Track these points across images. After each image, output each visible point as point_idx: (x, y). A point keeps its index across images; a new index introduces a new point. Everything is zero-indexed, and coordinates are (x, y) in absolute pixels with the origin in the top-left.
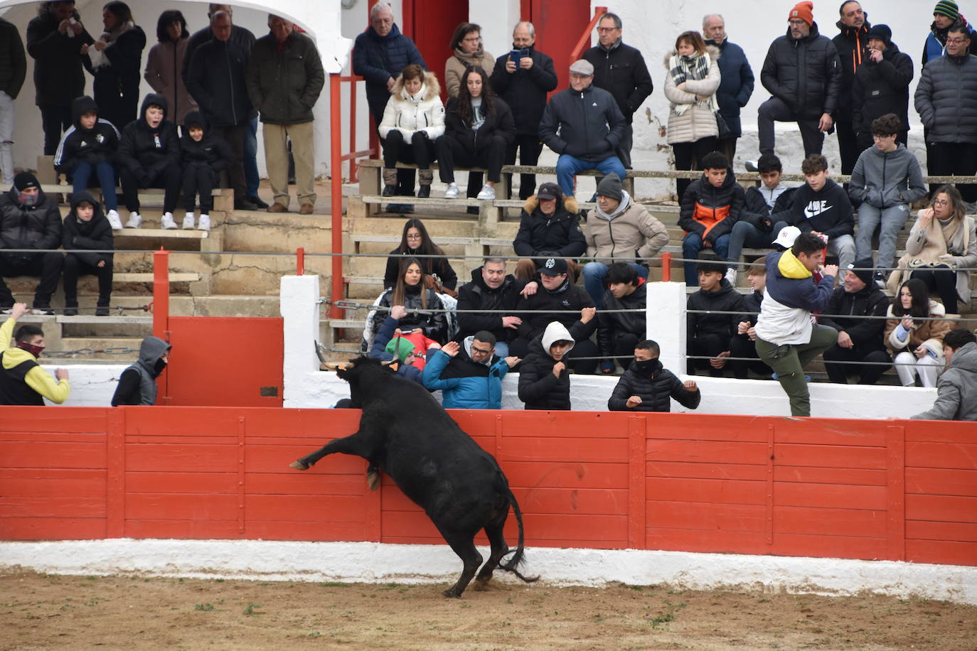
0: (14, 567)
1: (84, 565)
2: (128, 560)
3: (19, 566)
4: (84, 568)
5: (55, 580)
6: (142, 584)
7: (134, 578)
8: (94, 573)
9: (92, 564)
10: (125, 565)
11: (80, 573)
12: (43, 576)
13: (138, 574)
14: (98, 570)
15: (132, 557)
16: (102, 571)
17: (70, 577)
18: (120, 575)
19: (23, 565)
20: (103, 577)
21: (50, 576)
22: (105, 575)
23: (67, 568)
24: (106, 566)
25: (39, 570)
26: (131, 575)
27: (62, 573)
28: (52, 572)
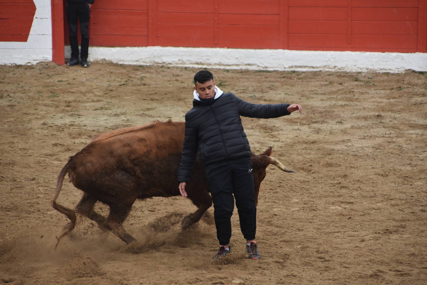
0: (102, 60)
1: (137, 59)
2: (159, 57)
3: (105, 59)
4: (137, 61)
5: (123, 66)
6: (166, 70)
7: (162, 67)
8: (142, 64)
9: (141, 59)
10: (158, 60)
11: (135, 63)
12: (117, 65)
13: (165, 65)
14: (144, 62)
15: (161, 56)
16: (146, 63)
17: (130, 66)
18: (155, 65)
19: (107, 59)
20: (147, 66)
21: (121, 65)
22: (148, 65)
23: (128, 61)
24: (148, 60)
25: (115, 61)
26: (161, 65)
27: (126, 63)
28: (121, 63)
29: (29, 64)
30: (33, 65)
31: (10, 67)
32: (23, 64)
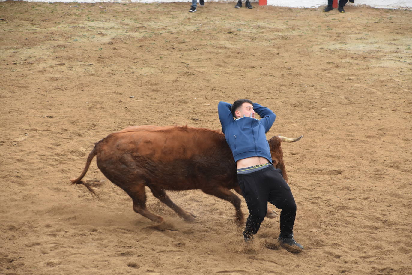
29: (313, 7)
30: (316, 8)
31: (300, 9)
32: (309, 7)
